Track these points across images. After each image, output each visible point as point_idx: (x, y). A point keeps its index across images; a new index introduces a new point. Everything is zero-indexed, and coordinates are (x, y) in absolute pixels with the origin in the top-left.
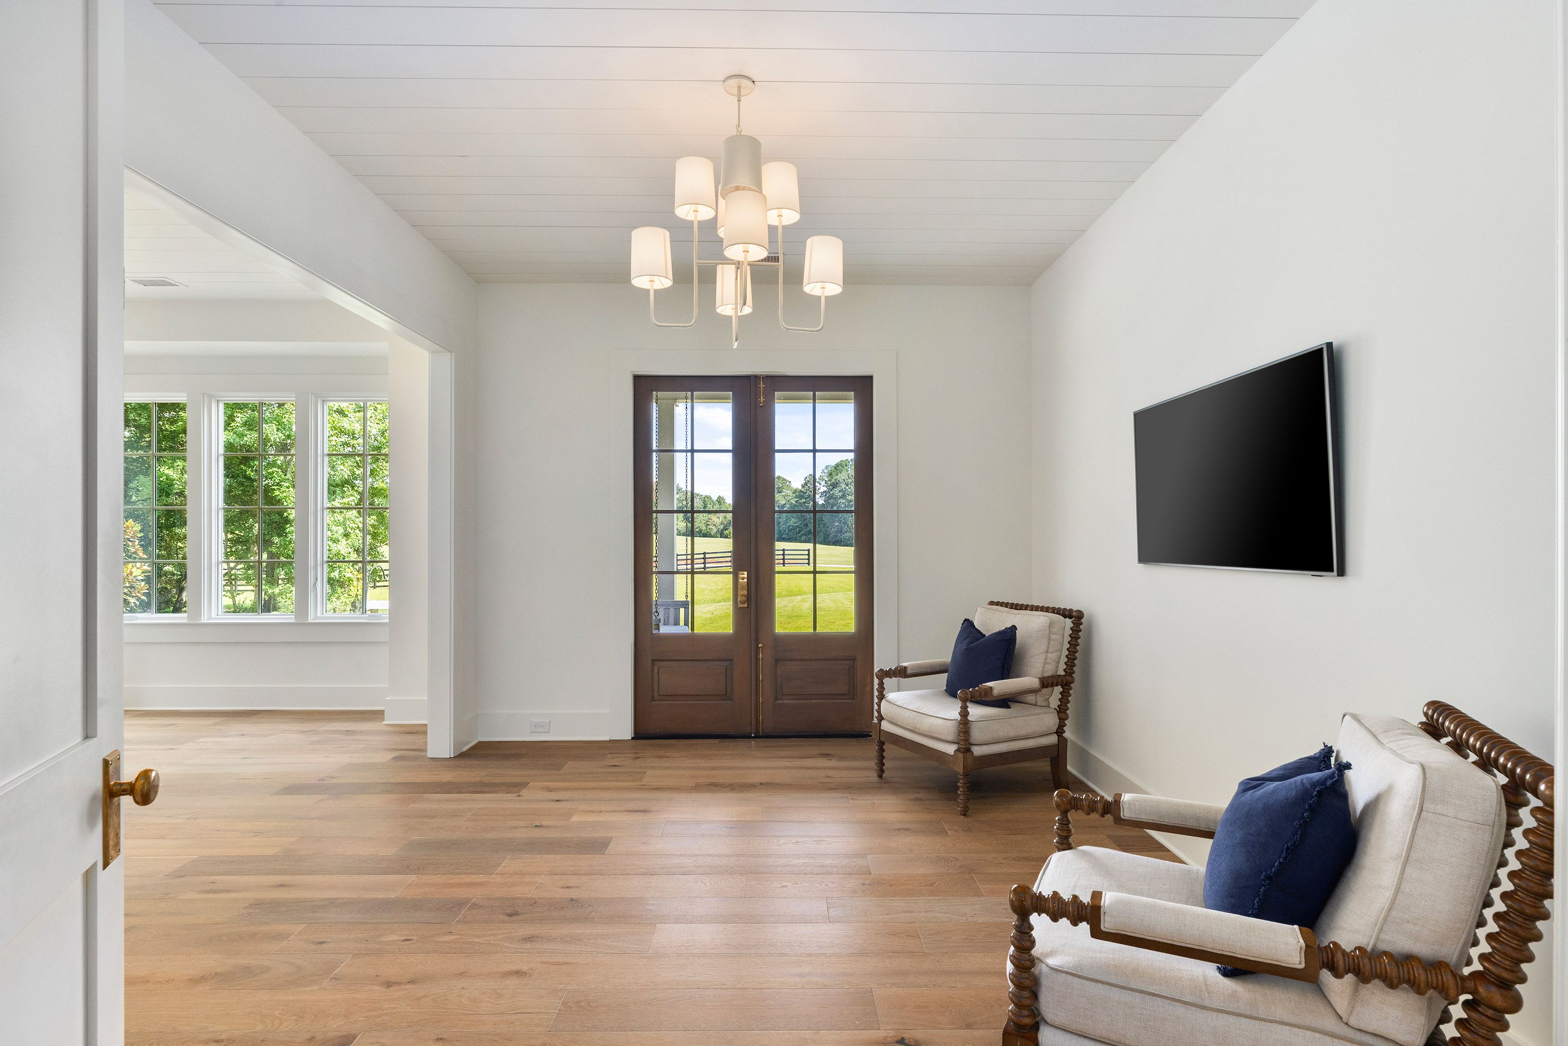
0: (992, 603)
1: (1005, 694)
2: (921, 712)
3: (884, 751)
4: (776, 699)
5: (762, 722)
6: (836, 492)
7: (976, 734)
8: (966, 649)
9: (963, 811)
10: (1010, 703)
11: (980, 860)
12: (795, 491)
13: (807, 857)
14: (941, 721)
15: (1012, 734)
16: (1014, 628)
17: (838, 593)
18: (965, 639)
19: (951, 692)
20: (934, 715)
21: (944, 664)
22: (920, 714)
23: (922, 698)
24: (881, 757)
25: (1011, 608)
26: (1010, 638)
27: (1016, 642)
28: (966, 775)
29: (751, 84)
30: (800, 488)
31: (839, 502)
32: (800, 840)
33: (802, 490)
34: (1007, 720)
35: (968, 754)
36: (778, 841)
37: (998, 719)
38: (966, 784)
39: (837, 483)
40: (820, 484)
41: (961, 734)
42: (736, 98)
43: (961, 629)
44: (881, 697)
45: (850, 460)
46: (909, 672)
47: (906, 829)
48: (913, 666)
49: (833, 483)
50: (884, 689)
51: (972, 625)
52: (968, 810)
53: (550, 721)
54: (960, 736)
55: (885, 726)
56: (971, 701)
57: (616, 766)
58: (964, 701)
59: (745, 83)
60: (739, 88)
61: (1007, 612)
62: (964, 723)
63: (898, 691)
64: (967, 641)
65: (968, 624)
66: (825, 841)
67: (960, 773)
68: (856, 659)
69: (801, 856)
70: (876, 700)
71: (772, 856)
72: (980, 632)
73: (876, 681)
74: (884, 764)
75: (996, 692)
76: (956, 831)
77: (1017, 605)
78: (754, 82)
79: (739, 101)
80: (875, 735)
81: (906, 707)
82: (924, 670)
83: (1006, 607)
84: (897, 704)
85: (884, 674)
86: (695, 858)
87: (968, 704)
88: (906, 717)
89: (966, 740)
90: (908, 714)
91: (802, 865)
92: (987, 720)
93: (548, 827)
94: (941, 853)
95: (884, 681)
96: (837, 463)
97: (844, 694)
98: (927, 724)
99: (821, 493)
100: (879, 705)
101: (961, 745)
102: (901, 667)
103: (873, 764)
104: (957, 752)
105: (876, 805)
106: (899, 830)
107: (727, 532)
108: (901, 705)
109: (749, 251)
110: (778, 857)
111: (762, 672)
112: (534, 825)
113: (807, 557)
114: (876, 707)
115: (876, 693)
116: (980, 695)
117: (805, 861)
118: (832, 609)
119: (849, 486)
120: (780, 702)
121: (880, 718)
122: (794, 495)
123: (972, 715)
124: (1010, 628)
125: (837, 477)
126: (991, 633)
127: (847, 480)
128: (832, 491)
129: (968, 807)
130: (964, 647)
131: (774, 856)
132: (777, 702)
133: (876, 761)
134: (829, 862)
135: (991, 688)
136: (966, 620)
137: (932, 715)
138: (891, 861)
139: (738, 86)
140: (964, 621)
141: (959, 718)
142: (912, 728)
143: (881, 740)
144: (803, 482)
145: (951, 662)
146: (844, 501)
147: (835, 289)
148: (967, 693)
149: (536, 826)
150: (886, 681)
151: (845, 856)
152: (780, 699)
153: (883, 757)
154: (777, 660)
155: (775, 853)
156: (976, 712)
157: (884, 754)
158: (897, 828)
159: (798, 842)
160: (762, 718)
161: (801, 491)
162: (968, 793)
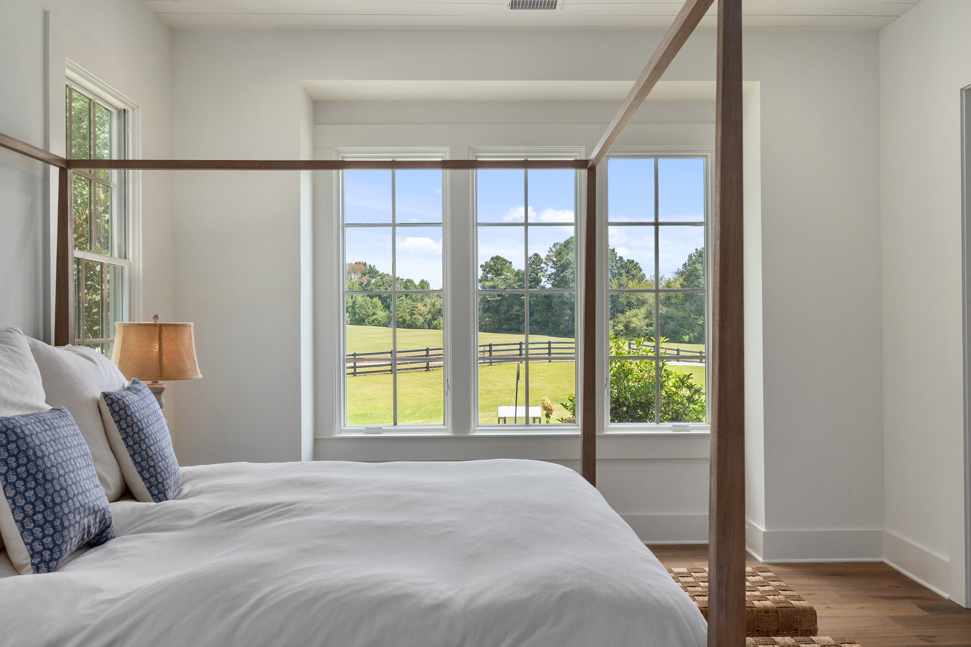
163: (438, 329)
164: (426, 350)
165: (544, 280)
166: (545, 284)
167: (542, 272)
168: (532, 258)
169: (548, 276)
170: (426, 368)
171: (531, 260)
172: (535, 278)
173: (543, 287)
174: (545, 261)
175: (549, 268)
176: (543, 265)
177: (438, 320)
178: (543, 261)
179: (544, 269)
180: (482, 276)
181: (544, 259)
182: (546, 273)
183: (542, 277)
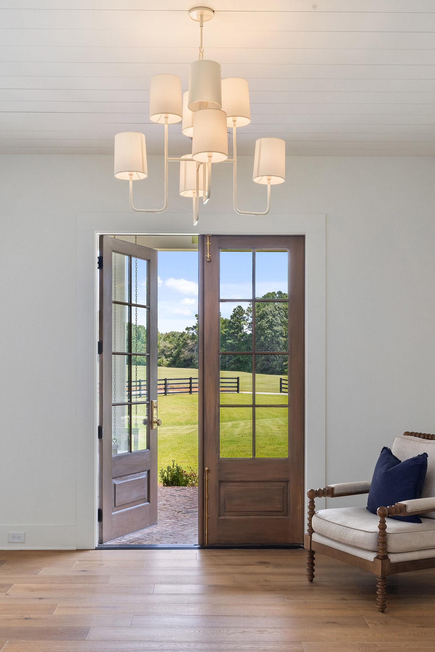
0: (407, 434)
1: (418, 511)
2: (346, 525)
3: (314, 559)
4: (219, 516)
5: (208, 535)
6: (264, 323)
7: (392, 545)
8: (385, 473)
9: (381, 608)
10: (421, 519)
11: (395, 646)
12: (225, 322)
13: (253, 643)
14: (363, 533)
15: (424, 544)
16: (425, 455)
17: (267, 419)
18: (384, 464)
19: (372, 509)
20: (357, 528)
21: (366, 486)
22: (345, 527)
23: (346, 514)
24: (312, 565)
25: (424, 438)
26: (421, 463)
27: (427, 467)
28: (384, 578)
29: (212, 13)
30: (229, 318)
31: (266, 332)
32: (246, 630)
33: (232, 320)
34: (419, 532)
35: (386, 560)
36: (228, 631)
37: (411, 532)
38: (384, 585)
39: (264, 314)
40: (248, 315)
41: (380, 544)
42: (199, 23)
43: (380, 456)
44: (312, 513)
45: (276, 293)
46: (336, 492)
47: (334, 623)
48: (339, 487)
49: (261, 314)
50: (315, 506)
51: (389, 453)
52: (385, 608)
53: (25, 533)
54: (379, 546)
55: (316, 537)
56: (388, 517)
57: (85, 571)
58: (383, 516)
59: (207, 12)
60: (202, 16)
61: (420, 442)
62: (383, 535)
63: (326, 509)
64: (385, 466)
65: (386, 451)
66: (266, 631)
67: (379, 577)
68: (289, 481)
69: (248, 642)
70: (307, 516)
71: (223, 642)
72: (396, 458)
73: (307, 500)
74: (314, 570)
75: (409, 509)
76: (375, 624)
77: (429, 435)
78: (213, 11)
79: (202, 26)
80: (307, 546)
81: (334, 522)
82: (349, 491)
83: (419, 437)
84: (325, 519)
85: (314, 494)
86: (161, 644)
87: (386, 519)
88: (334, 530)
89: (384, 549)
90: (334, 527)
91: (249, 649)
92: (402, 533)
93: (36, 619)
94: (363, 641)
95: (315, 500)
96: (265, 296)
97: (278, 511)
98: (351, 535)
99: (250, 324)
100: (310, 520)
101: (380, 553)
102: (329, 487)
103: (305, 571)
104: (376, 559)
105: (308, 603)
106: (328, 623)
107: (159, 360)
108: (329, 520)
109: (213, 156)
110: (228, 643)
111: (208, 492)
112: (24, 617)
113: (236, 385)
114: (306, 522)
115: (307, 510)
116: (396, 512)
117: (250, 646)
118: (261, 435)
119: (276, 317)
120: (223, 517)
121: (311, 531)
122: (224, 326)
123: (390, 529)
124: (422, 455)
125: (264, 309)
126: (406, 459)
127: (274, 311)
128: (259, 322)
129: (385, 605)
130: (383, 471)
131: (226, 642)
132: (220, 518)
133: (307, 567)
134: (270, 647)
135: (405, 506)
136: (385, 448)
137: (355, 528)
138: (321, 647)
139: (200, 15)
140: (383, 449)
141: (378, 530)
142: (338, 539)
143: (312, 549)
144: (232, 313)
145: (371, 484)
146: (271, 331)
147: (278, 181)
148: (385, 510)
149: (26, 618)
150: (316, 499)
151: (284, 642)
152: (223, 516)
153: (313, 565)
154: (220, 482)
155: (226, 640)
156: (392, 525)
157: (314, 562)
158: (326, 621)
159: (244, 632)
160: (208, 531)
161: (230, 322)
162: (385, 593)
163: (161, 366)
164: (165, 380)
165: (245, 327)
166: (246, 330)
167: (244, 321)
168: (237, 310)
169: (248, 324)
170: (165, 393)
171: (236, 311)
172: (238, 326)
173: (245, 334)
174: (247, 312)
175: (250, 317)
176: (244, 315)
177: (161, 358)
178: (245, 312)
179: (246, 318)
180: (197, 323)
181: (246, 311)
182: (247, 321)
183: (244, 325)
